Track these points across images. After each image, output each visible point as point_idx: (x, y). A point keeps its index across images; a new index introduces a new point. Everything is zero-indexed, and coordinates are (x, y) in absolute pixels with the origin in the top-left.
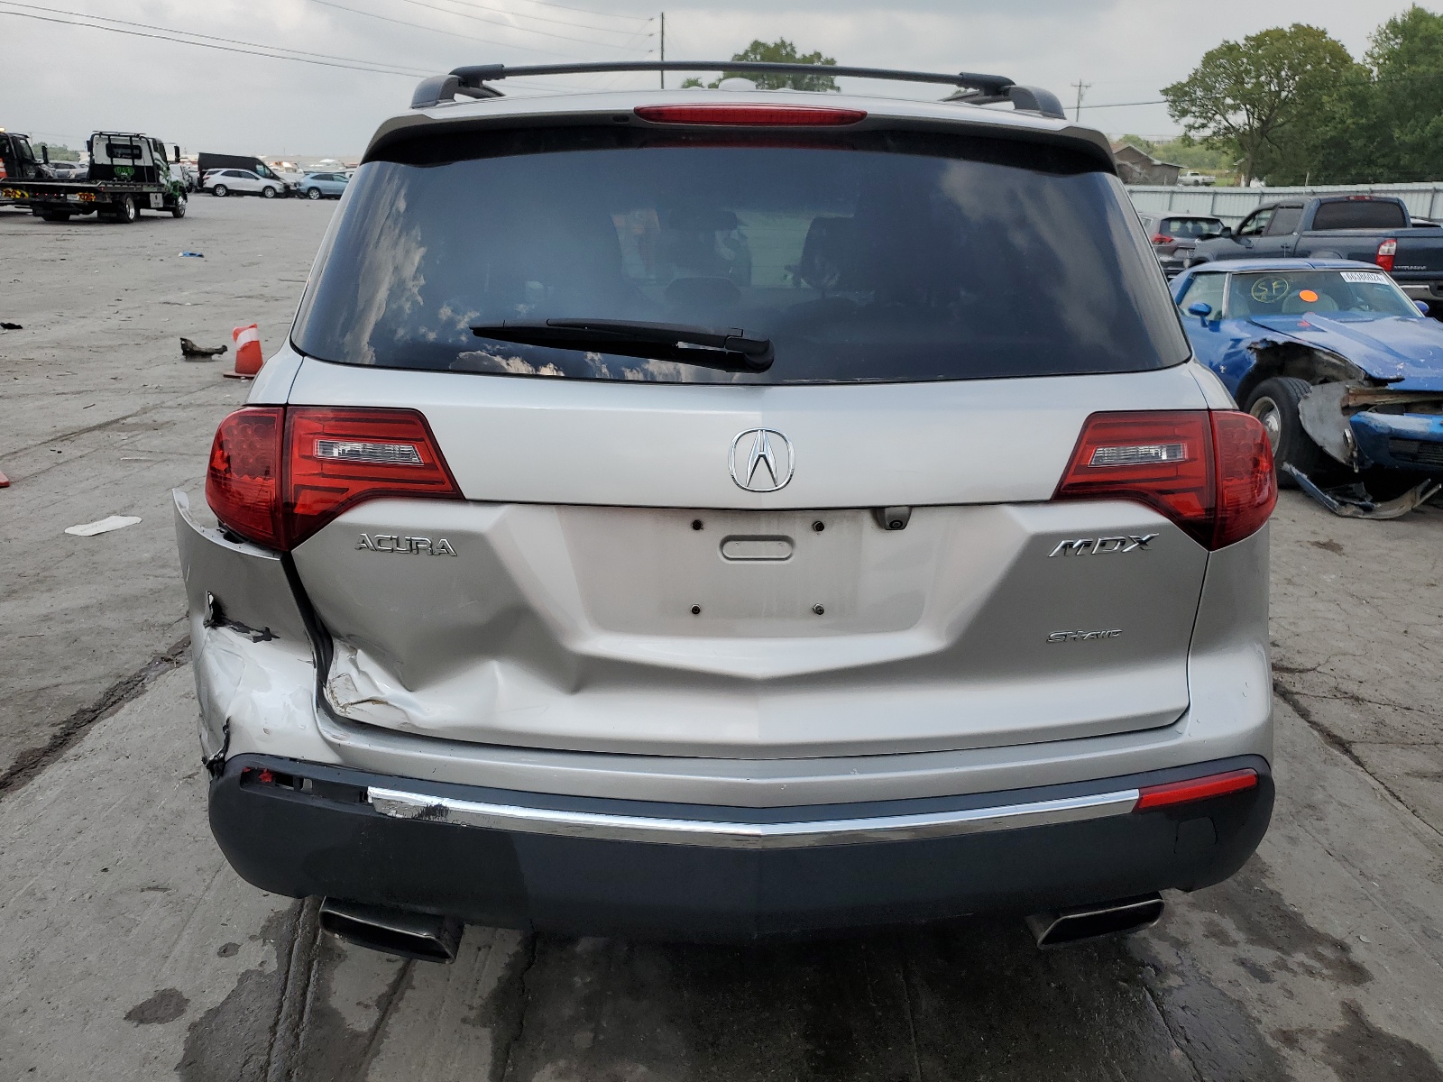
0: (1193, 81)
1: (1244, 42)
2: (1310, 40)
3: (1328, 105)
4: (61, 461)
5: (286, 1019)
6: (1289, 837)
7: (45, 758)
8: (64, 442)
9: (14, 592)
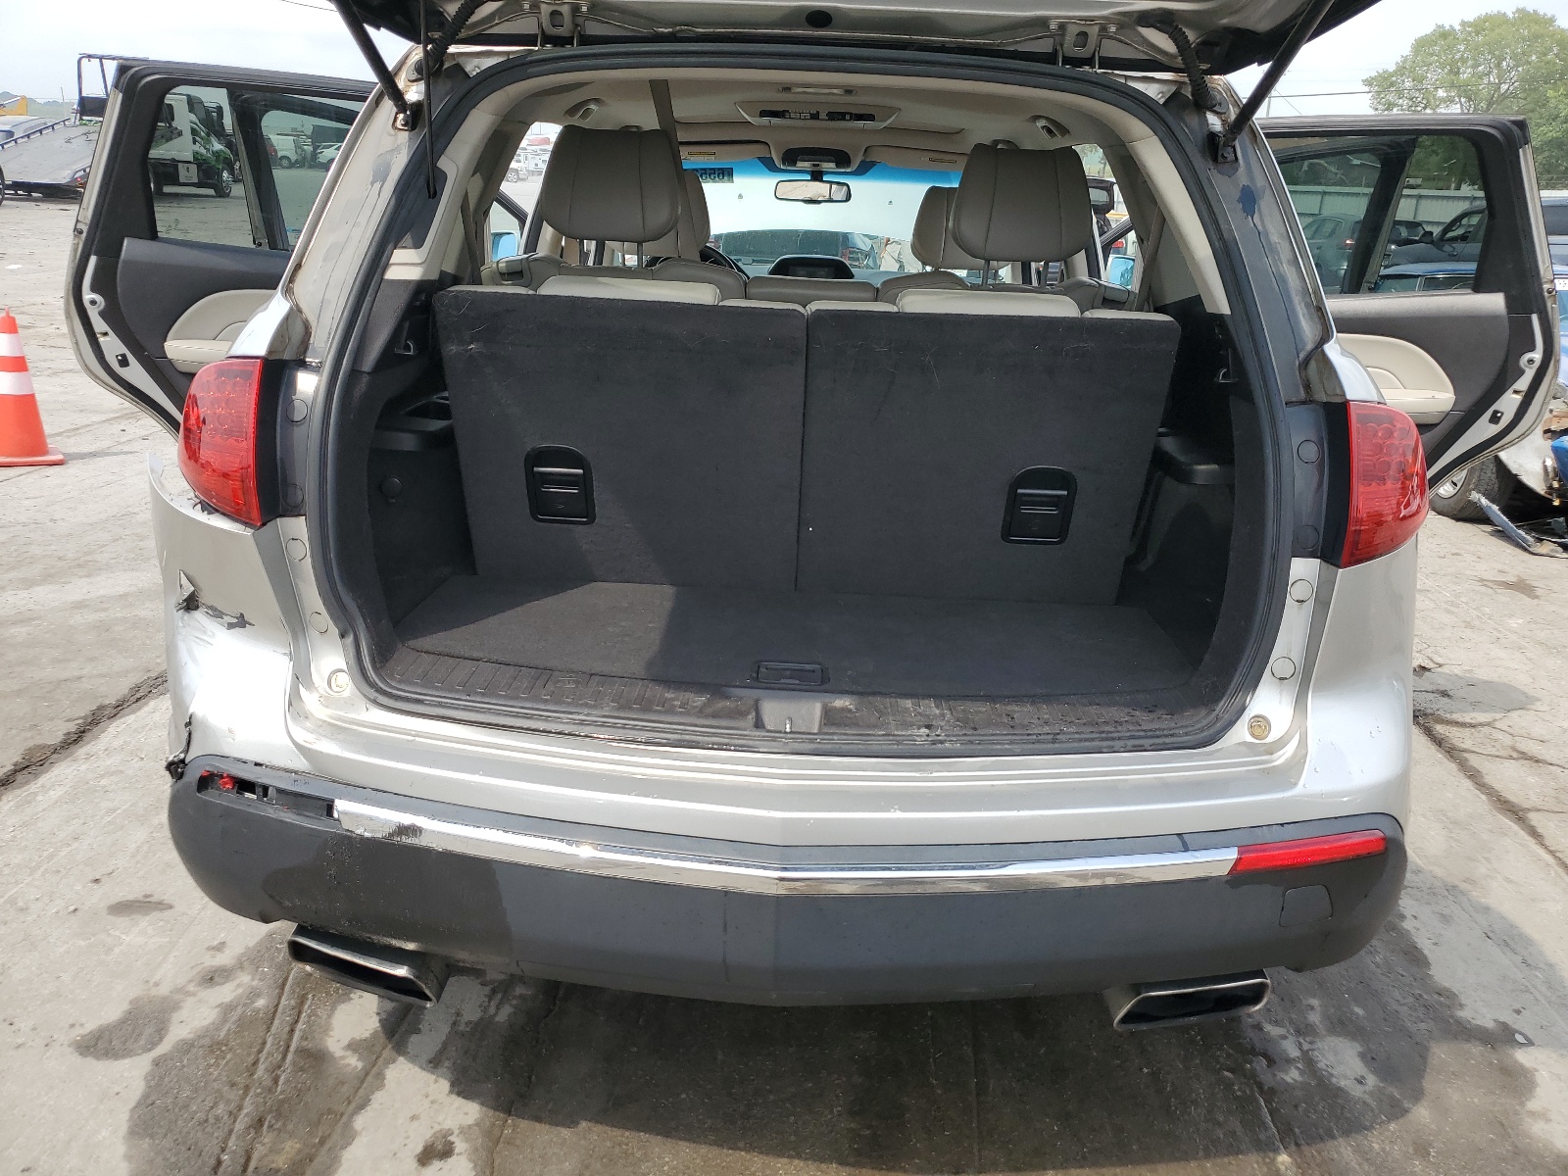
0: (1402, 70)
1: (1459, 27)
2: (1535, 28)
3: (1553, 101)
4: (122, 440)
5: (266, 1058)
6: (1442, 914)
7: (56, 756)
8: (130, 420)
9: (50, 576)
